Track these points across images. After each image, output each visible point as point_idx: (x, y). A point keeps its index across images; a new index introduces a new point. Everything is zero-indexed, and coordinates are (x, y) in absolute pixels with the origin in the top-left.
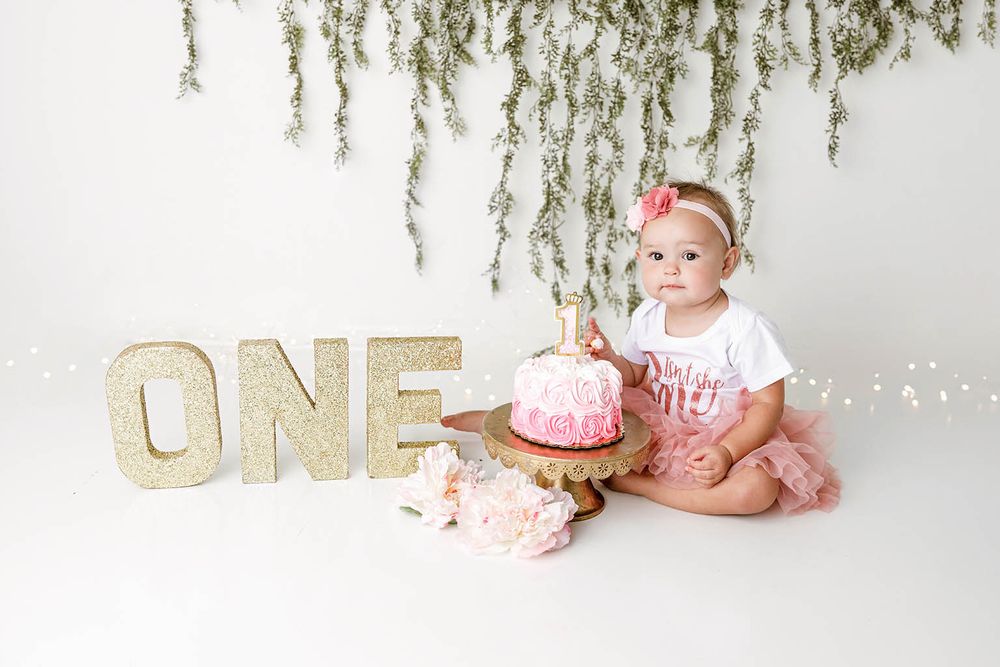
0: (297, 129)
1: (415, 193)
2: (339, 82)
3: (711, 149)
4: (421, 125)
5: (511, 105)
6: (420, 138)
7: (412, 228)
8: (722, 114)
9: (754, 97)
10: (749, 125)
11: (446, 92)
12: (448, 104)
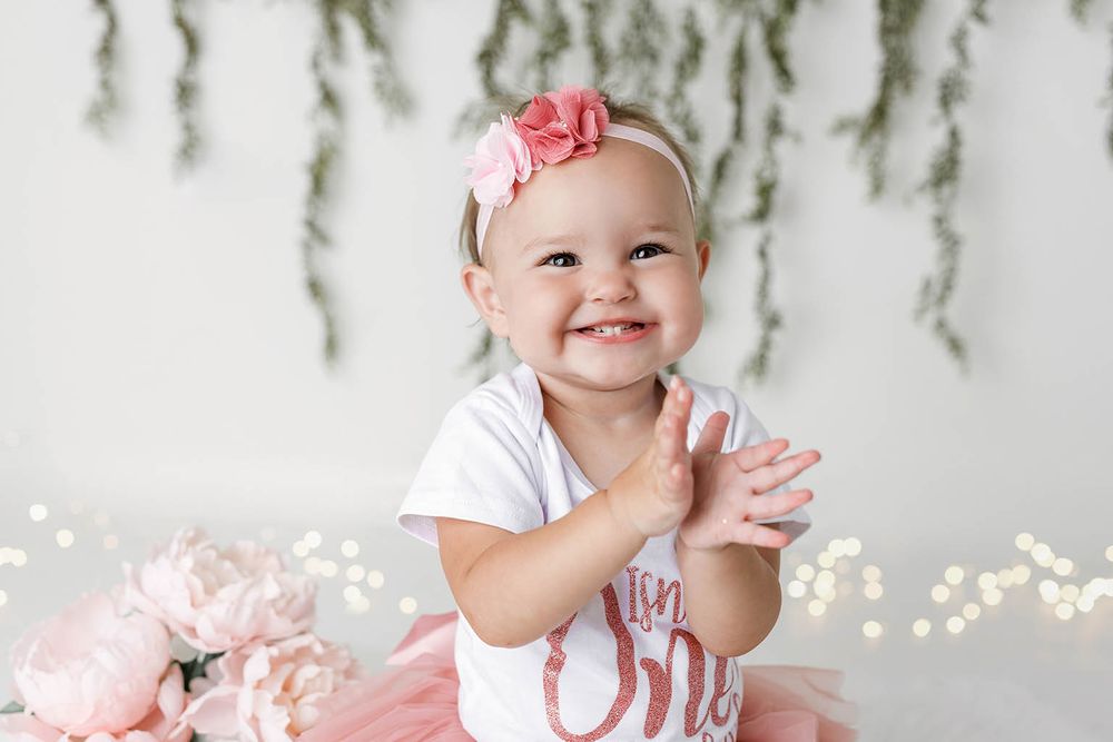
0: (106, 108)
1: (322, 222)
2: (180, 23)
3: (876, 139)
4: (329, 99)
5: (488, 56)
6: (326, 121)
7: (316, 289)
8: (897, 73)
9: (959, 41)
10: (950, 93)
11: (373, 39)
12: (377, 58)
